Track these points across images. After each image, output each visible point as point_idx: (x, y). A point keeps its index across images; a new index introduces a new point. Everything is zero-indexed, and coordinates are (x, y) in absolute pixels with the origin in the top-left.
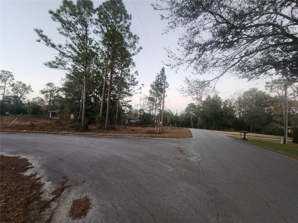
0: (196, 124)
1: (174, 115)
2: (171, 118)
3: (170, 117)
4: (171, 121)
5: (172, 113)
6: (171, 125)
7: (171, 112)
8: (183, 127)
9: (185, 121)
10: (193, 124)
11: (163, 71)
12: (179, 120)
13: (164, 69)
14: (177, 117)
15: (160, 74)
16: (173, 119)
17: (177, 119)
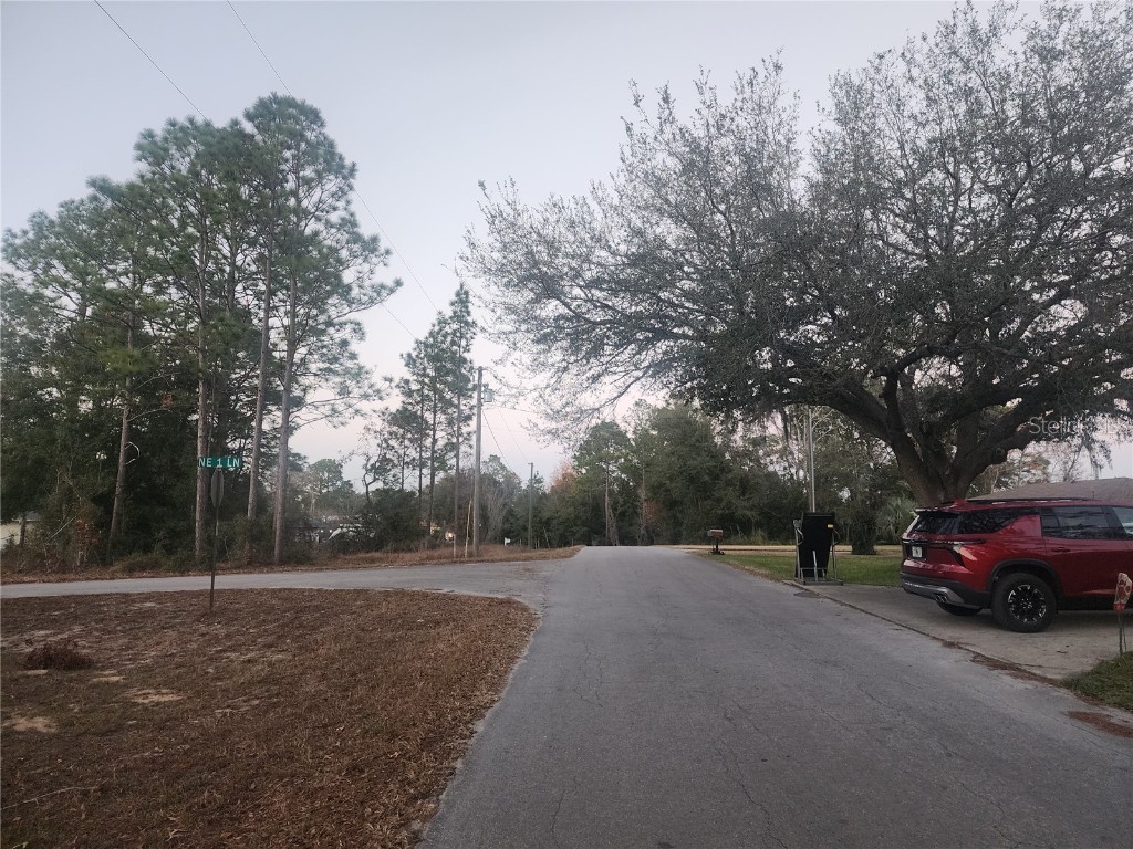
0: (631, 525)
1: (524, 486)
2: (505, 505)
3: (501, 500)
4: (506, 520)
5: (511, 477)
6: (507, 541)
7: (503, 468)
8: (566, 544)
9: (577, 517)
10: (614, 529)
11: (462, 301)
12: (546, 514)
13: (466, 293)
14: (536, 498)
15: (451, 318)
16: (519, 511)
17: (537, 511)
